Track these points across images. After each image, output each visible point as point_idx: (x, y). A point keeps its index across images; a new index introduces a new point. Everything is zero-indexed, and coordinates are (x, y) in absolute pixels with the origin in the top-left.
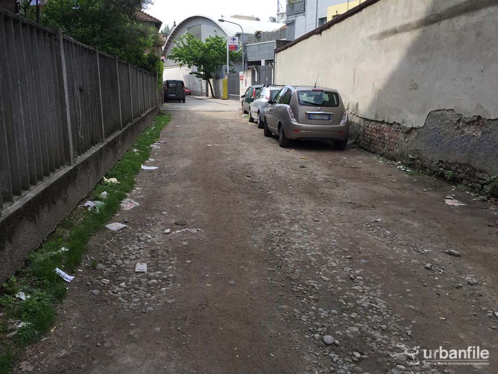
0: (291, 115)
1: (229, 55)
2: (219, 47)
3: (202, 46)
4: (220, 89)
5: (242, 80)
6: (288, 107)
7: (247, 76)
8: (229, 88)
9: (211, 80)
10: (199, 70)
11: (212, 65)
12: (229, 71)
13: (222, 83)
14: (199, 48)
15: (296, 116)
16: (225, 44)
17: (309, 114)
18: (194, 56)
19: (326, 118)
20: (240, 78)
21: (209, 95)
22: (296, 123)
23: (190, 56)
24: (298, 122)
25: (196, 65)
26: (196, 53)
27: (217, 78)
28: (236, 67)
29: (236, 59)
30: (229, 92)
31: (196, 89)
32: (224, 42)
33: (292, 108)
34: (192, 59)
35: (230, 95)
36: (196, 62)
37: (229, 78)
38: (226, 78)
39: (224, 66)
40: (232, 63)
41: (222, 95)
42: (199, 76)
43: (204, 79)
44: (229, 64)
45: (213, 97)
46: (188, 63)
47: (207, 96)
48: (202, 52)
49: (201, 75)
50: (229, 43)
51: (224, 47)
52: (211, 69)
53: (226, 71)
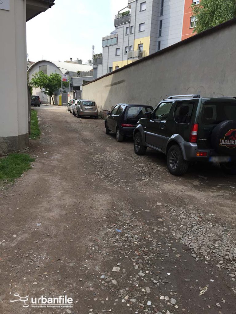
0: (80, 108)
1: (63, 83)
2: (57, 79)
3: (48, 78)
4: (58, 100)
5: (69, 96)
6: (80, 106)
7: (71, 94)
8: (62, 100)
9: (53, 96)
10: (46, 90)
11: (53, 88)
12: (63, 91)
13: (59, 97)
14: (46, 80)
15: (82, 109)
16: (61, 78)
17: (86, 108)
18: (44, 83)
19: (91, 109)
20: (68, 95)
21: (52, 104)
22: (82, 111)
23: (41, 83)
24: (82, 110)
25: (45, 88)
26: (45, 82)
27: (56, 95)
28: (66, 90)
29: (66, 85)
30: (63, 102)
31: (44, 101)
32: (60, 76)
33: (81, 106)
34: (43, 85)
35: (63, 103)
36: (45, 86)
37: (62, 95)
38: (61, 95)
39: (60, 89)
40: (64, 87)
41: (59, 104)
42: (46, 93)
43: (49, 95)
44: (63, 88)
45: (54, 105)
46: (40, 87)
47: (51, 104)
48: (48, 81)
49: (47, 93)
50: (63, 77)
51: (60, 79)
52: (53, 90)
53: (61, 91)
